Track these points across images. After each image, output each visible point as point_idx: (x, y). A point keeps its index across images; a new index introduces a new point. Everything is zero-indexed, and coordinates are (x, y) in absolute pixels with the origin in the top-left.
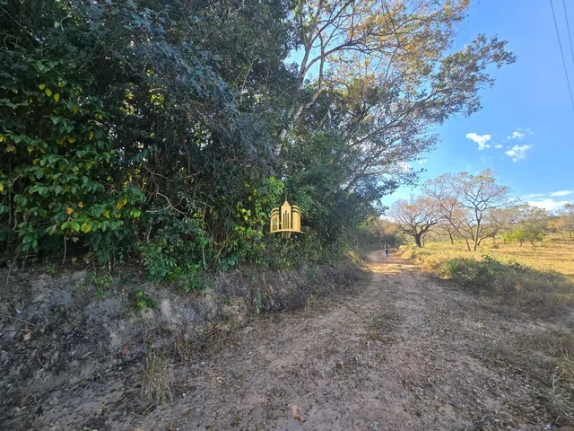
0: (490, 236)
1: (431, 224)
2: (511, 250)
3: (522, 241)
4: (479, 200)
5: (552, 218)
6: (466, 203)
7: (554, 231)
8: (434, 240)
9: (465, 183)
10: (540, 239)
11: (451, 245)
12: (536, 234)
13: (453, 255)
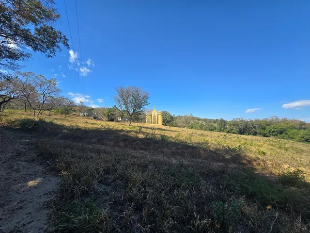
0: (48, 110)
1: (13, 98)
2: (56, 117)
3: (62, 113)
4: (46, 92)
5: (76, 106)
6: (40, 92)
7: (75, 111)
8: (13, 108)
9: (41, 81)
10: (69, 114)
11: (24, 112)
12: (68, 111)
13: (24, 117)
